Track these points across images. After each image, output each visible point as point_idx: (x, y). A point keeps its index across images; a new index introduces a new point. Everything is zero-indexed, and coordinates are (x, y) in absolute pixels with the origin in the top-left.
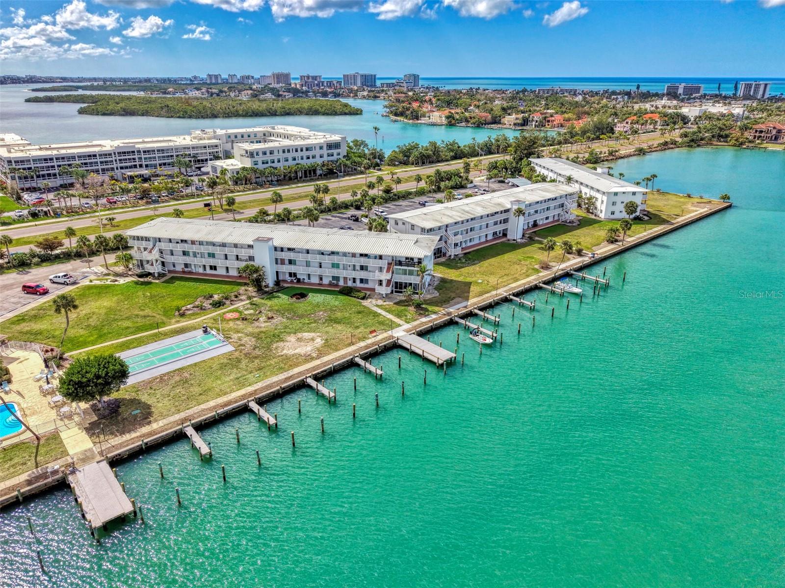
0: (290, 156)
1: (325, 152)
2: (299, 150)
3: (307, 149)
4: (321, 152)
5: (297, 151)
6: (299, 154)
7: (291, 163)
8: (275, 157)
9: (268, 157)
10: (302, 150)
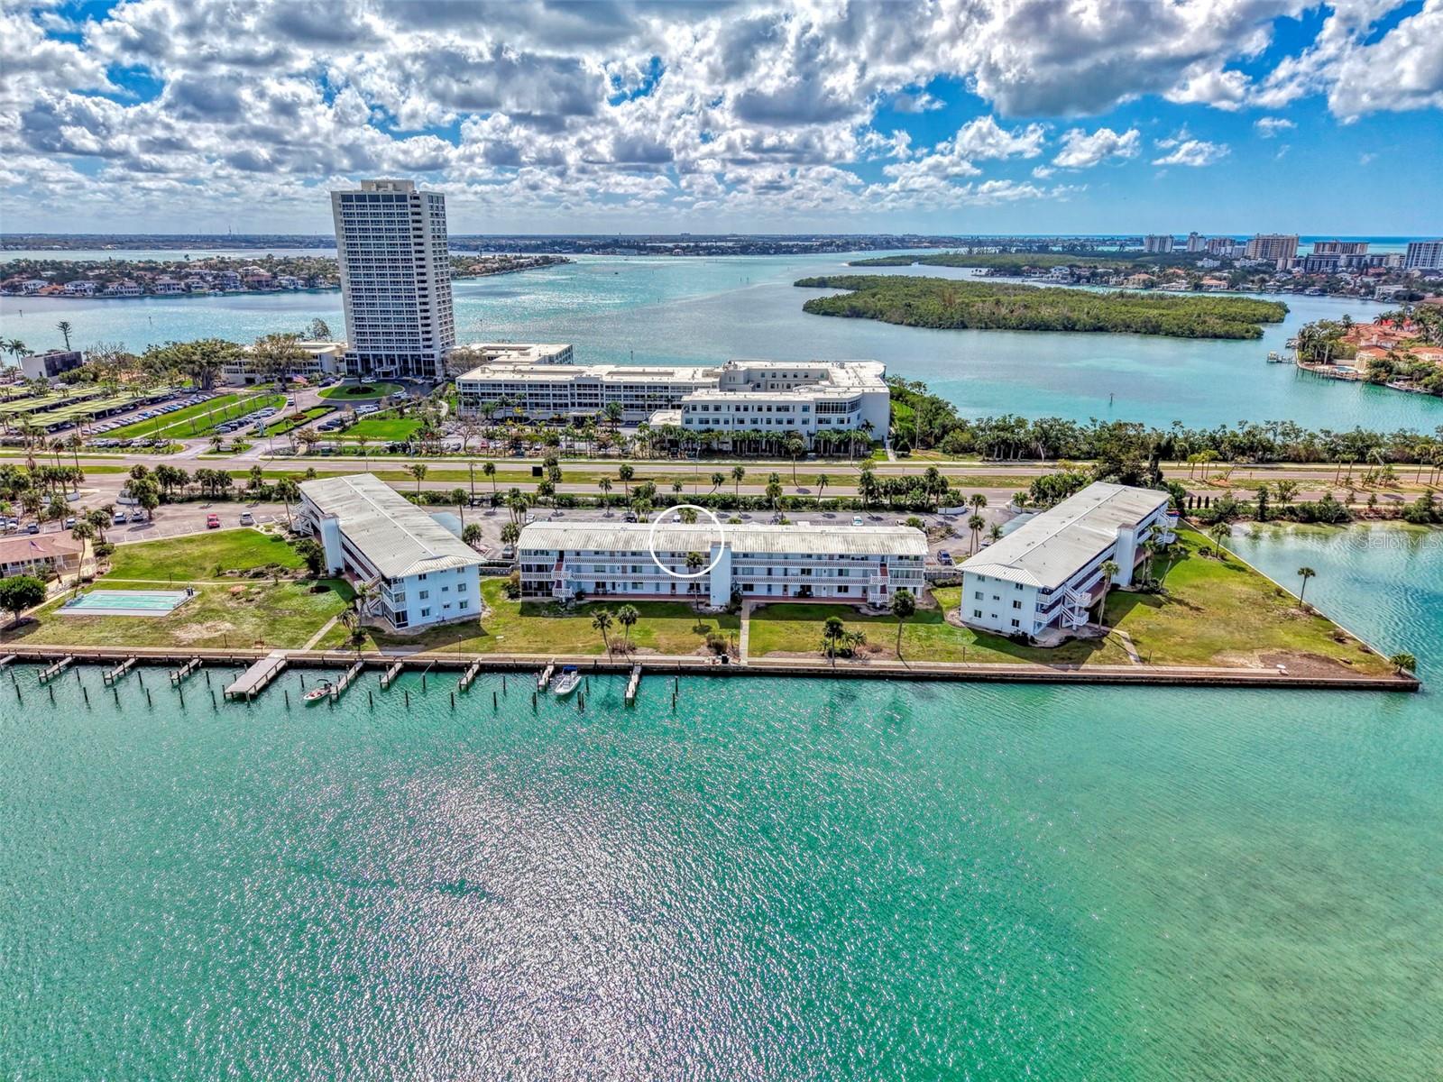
0: (748, 416)
1: (812, 415)
2: (765, 409)
3: (779, 409)
4: (806, 415)
5: (760, 409)
6: (765, 414)
7: (747, 428)
8: (721, 416)
9: (711, 414)
10: (769, 409)
